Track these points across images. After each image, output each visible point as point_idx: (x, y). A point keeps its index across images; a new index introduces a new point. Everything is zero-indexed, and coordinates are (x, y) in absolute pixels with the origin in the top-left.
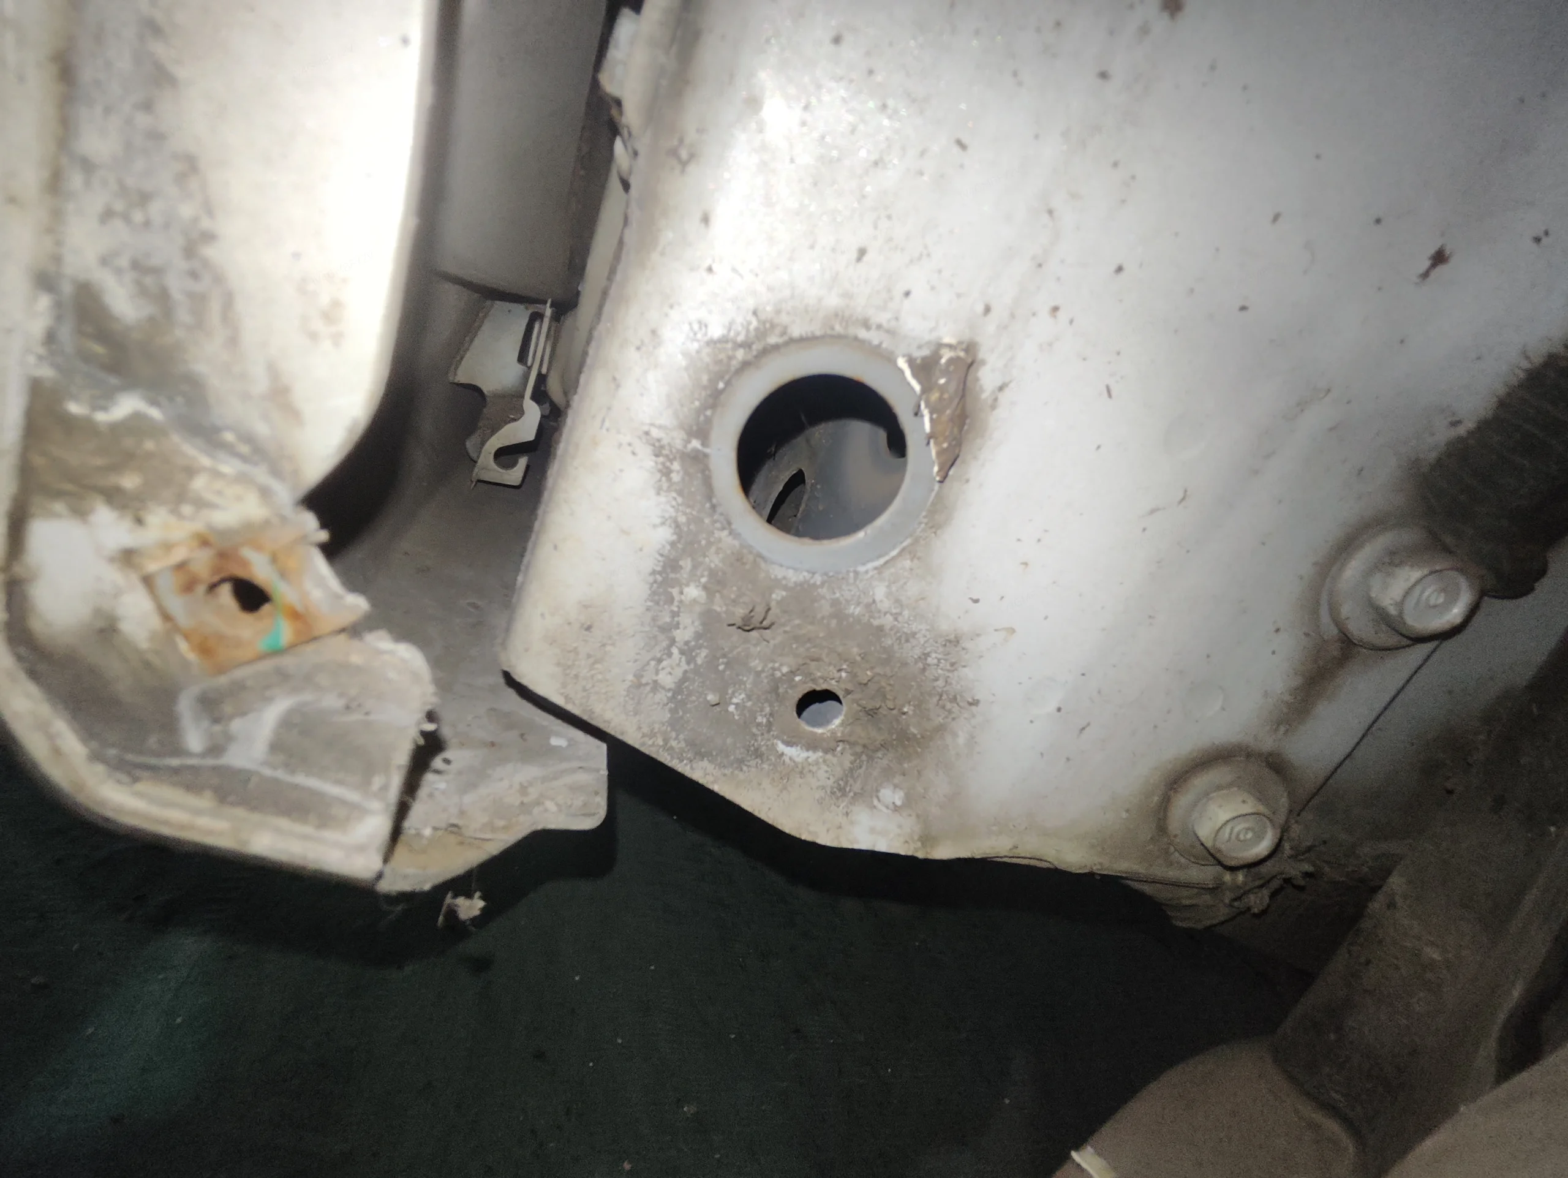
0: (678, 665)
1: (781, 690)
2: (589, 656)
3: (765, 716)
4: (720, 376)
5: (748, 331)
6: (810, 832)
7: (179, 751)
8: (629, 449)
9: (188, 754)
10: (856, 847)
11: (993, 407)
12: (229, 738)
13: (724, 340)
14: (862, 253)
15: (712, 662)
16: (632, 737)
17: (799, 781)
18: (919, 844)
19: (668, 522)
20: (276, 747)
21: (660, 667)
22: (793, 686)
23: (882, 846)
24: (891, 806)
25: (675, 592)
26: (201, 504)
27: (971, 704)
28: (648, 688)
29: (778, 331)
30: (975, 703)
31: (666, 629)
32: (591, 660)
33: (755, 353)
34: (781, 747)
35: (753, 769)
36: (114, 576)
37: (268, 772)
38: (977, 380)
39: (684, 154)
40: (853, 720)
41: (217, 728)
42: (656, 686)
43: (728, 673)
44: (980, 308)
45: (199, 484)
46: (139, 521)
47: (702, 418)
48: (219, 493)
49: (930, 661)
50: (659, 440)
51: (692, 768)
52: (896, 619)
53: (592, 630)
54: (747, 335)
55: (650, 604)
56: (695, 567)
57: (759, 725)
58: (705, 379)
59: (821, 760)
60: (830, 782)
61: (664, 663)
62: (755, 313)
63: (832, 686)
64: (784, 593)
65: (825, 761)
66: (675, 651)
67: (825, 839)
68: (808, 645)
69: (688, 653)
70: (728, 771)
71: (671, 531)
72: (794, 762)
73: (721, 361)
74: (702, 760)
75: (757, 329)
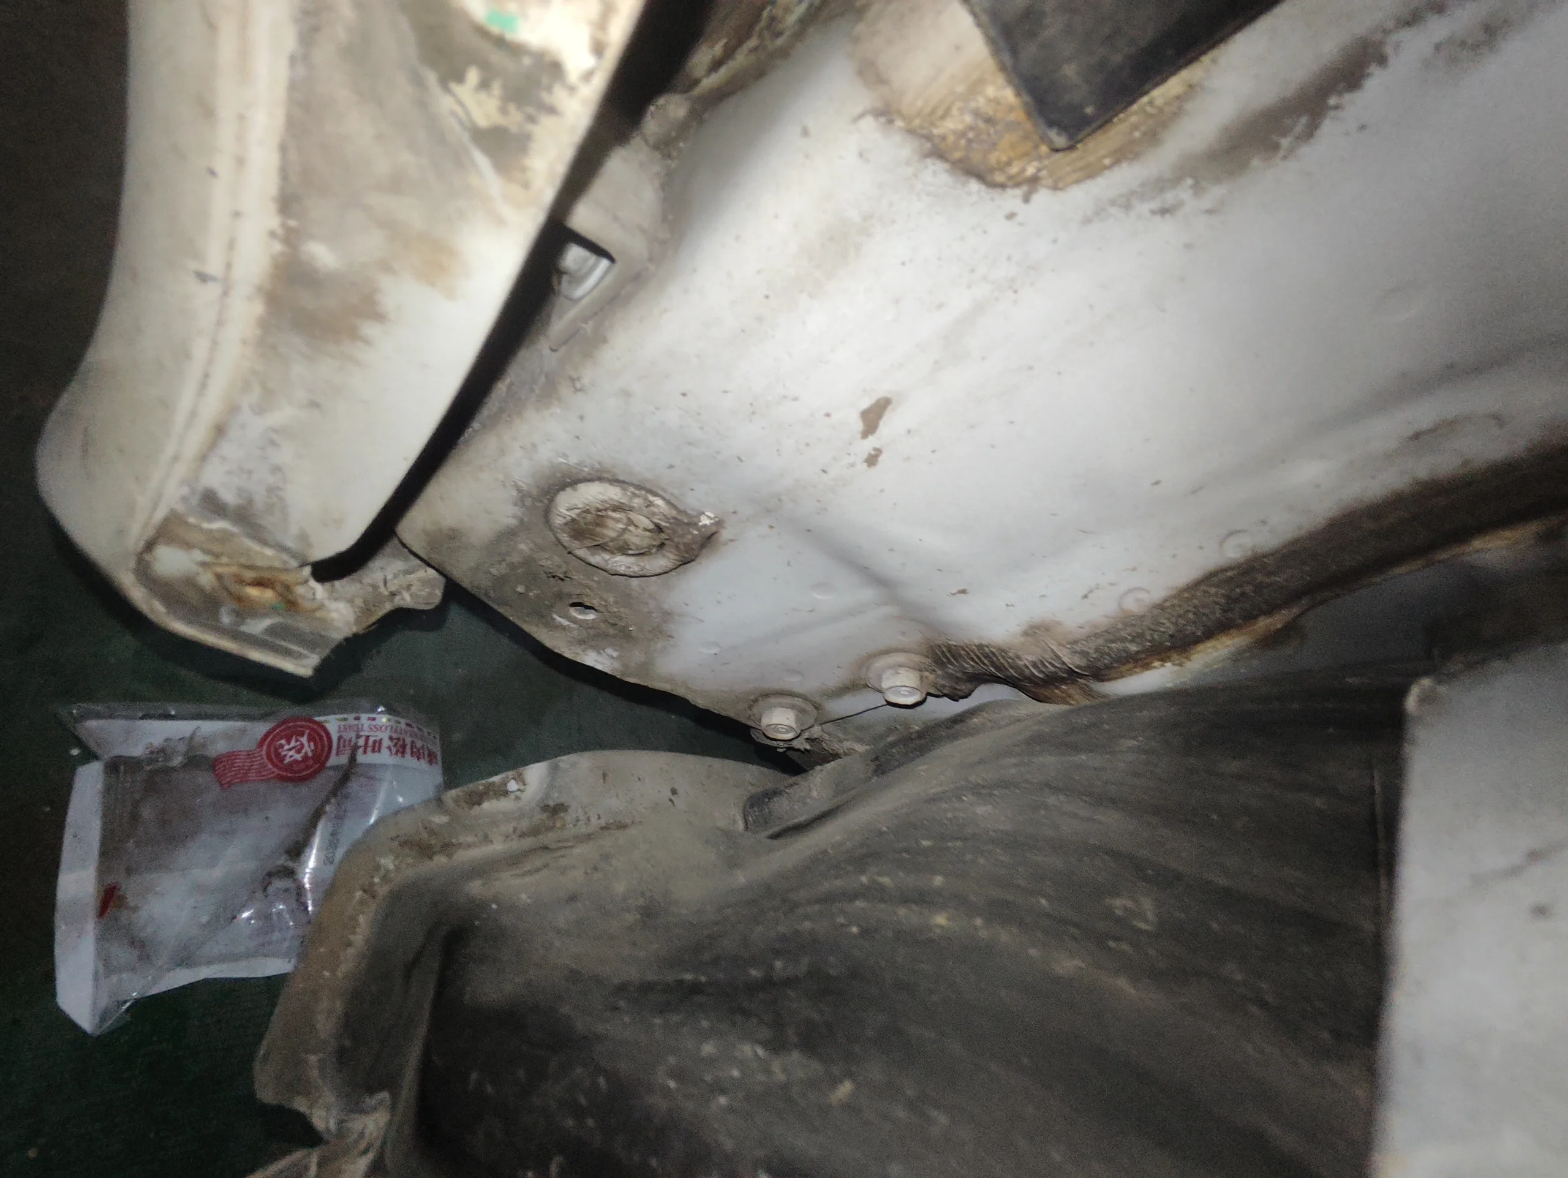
0: (504, 569)
1: (563, 598)
2: (448, 547)
3: (550, 603)
6: (558, 649)
7: (216, 621)
9: (220, 623)
10: (584, 663)
11: (725, 544)
12: (244, 623)
14: (672, 466)
15: (525, 574)
17: (561, 631)
19: (516, 517)
20: (268, 630)
21: (492, 566)
22: (571, 598)
23: (599, 668)
24: (610, 656)
25: (511, 543)
28: (482, 571)
29: (611, 473)
30: (672, 637)
31: (500, 555)
32: (450, 550)
34: (555, 616)
35: (536, 619)
36: (197, 568)
37: (261, 636)
40: (598, 619)
41: (239, 619)
42: (487, 572)
43: (533, 582)
44: (732, 510)
47: (550, 489)
49: (653, 614)
50: (521, 487)
51: (499, 607)
52: (640, 596)
53: (454, 539)
54: (591, 469)
55: (493, 541)
56: (527, 538)
57: (546, 604)
58: (559, 475)
59: (576, 628)
60: (579, 637)
61: (496, 566)
63: (594, 606)
65: (578, 629)
66: (504, 563)
67: (567, 654)
69: (512, 567)
71: (517, 521)
72: (561, 625)
74: (506, 606)
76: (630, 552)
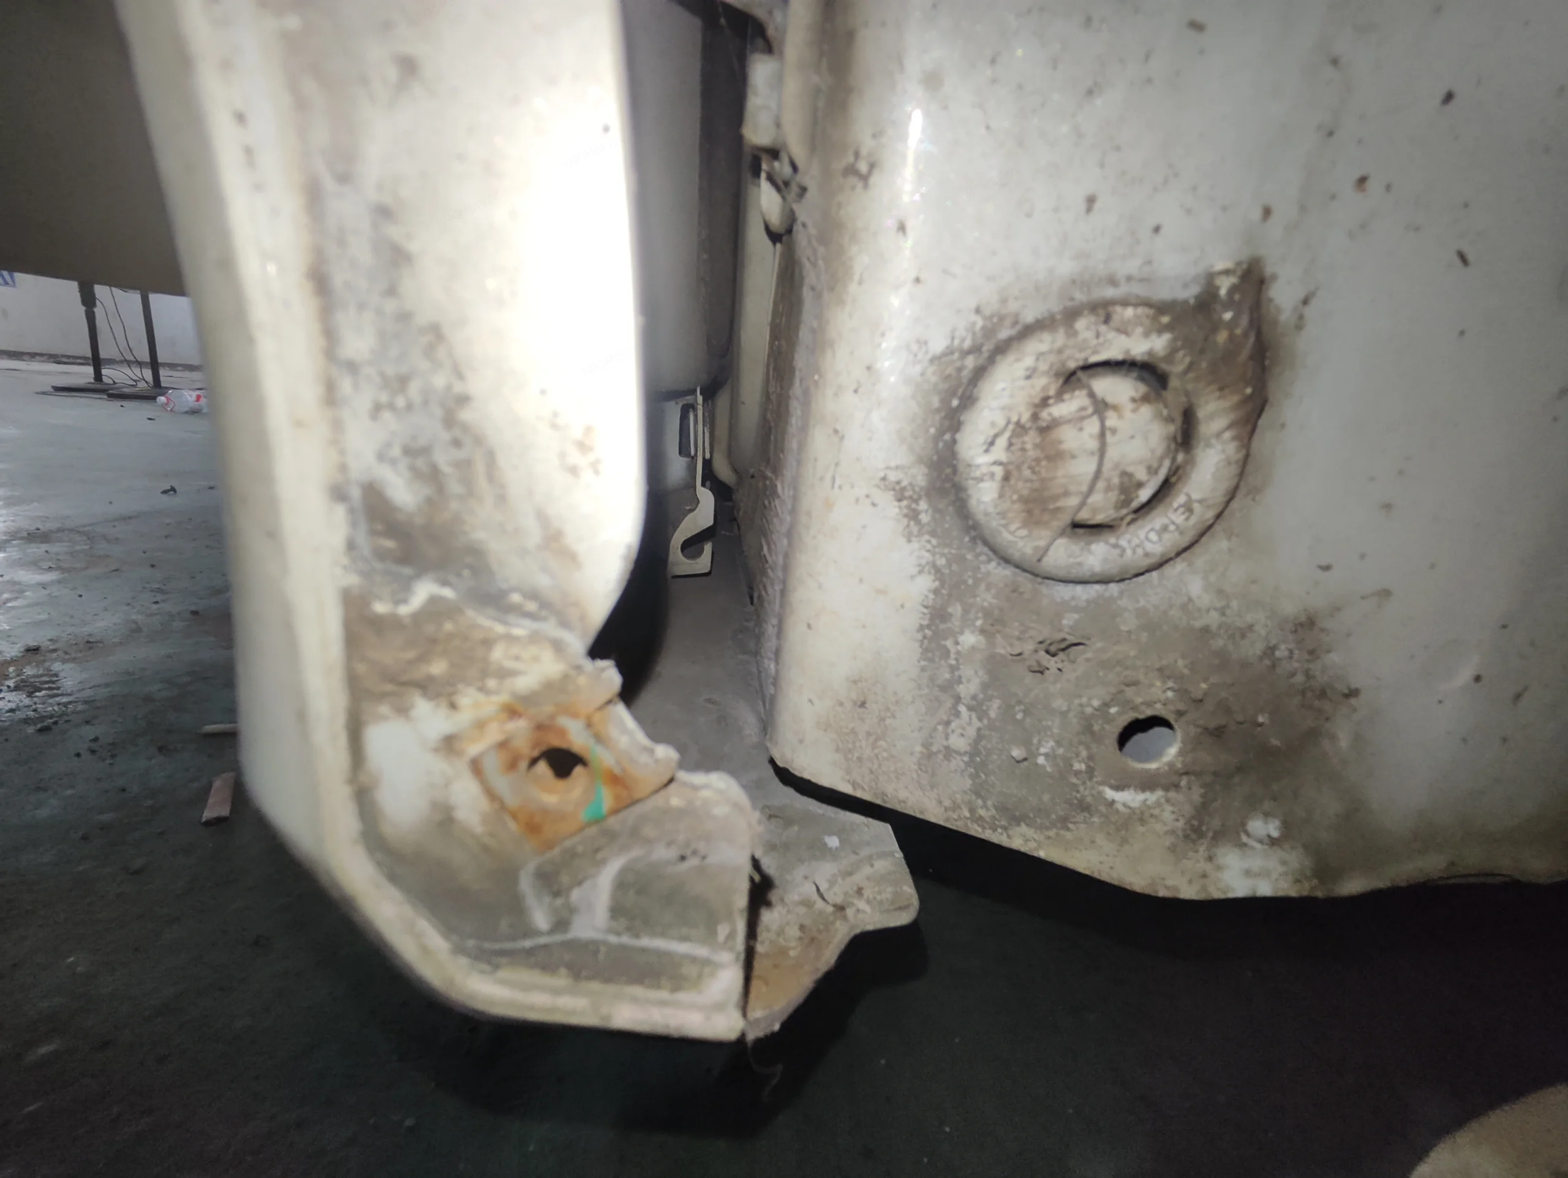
0: (970, 724)
1: (1096, 728)
2: (869, 734)
3: (1083, 760)
4: (952, 393)
5: (974, 334)
6: (1167, 887)
7: (530, 932)
8: (868, 501)
9: (537, 933)
10: (1231, 895)
11: (1299, 326)
12: (572, 910)
13: (949, 352)
14: (1091, 201)
15: (1007, 710)
16: (934, 814)
17: (1141, 829)
18: (1315, 882)
19: (927, 569)
20: (616, 911)
21: (950, 731)
22: (1109, 720)
23: (1265, 889)
24: (1266, 840)
25: (949, 643)
26: (504, 674)
27: (1347, 696)
28: (941, 756)
29: (1008, 322)
30: (1353, 693)
31: (948, 687)
32: (872, 739)
33: (986, 355)
34: (1110, 794)
35: (1082, 826)
36: (440, 766)
37: (613, 939)
38: (1271, 300)
39: (863, 167)
40: (1191, 746)
41: (559, 902)
42: (949, 752)
43: (1028, 720)
44: (1257, 214)
45: (498, 654)
46: (453, 706)
47: (941, 445)
48: (517, 658)
49: (1278, 654)
50: (898, 483)
51: (1009, 837)
52: (1223, 614)
53: (866, 705)
54: (974, 340)
55: (923, 663)
56: (966, 611)
57: (1077, 773)
58: (936, 402)
59: (1163, 800)
60: (1181, 824)
61: (953, 725)
62: (978, 311)
63: (1158, 710)
64: (1076, 616)
65: (1168, 801)
66: (962, 709)
67: (1189, 892)
68: (1118, 669)
69: (977, 707)
70: (1052, 833)
71: (932, 577)
72: (1130, 808)
73: (949, 377)
74: (1019, 825)
75: (983, 328)
76: (1144, 495)
